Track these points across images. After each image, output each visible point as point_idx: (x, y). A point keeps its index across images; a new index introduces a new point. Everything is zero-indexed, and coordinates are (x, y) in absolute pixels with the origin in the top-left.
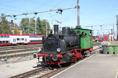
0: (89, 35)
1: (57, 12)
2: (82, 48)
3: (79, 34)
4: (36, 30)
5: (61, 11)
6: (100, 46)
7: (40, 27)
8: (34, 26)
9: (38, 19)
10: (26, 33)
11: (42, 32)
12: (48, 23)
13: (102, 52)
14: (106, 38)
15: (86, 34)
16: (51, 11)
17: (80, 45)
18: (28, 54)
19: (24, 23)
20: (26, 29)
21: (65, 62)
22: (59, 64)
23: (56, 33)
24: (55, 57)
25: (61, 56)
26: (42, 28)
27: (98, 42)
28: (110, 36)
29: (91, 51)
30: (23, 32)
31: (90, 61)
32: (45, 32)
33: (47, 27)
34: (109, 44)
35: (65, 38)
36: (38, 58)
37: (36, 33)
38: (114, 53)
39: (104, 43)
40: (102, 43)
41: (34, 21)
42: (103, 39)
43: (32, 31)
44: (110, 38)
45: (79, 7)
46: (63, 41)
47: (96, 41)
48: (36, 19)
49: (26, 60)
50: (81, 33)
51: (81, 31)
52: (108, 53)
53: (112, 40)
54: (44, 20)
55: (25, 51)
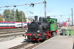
0: (55, 22)
1: (30, 6)
2: (51, 30)
3: (49, 22)
4: (15, 18)
5: (33, 5)
6: (60, 30)
7: (18, 16)
8: (14, 16)
9: (17, 10)
10: (8, 20)
11: (19, 19)
12: (24, 14)
13: (61, 34)
14: (64, 24)
15: (53, 22)
16: (26, 4)
17: (50, 28)
18: (9, 36)
19: (6, 13)
20: (7, 17)
21: (42, 39)
22: (38, 40)
23: (36, 21)
24: (37, 36)
25: (40, 35)
26: (19, 17)
27: (59, 27)
28: (67, 23)
29: (56, 33)
30: (5, 20)
31: (53, 41)
32: (22, 19)
33: (23, 16)
34: (66, 28)
35: (42, 24)
36: (25, 37)
37: (15, 20)
38: (70, 35)
39: (63, 28)
40: (62, 28)
41: (14, 12)
42: (62, 25)
43: (12, 19)
44: (67, 24)
45: (46, 2)
46: (41, 26)
47: (58, 26)
48: (15, 10)
49: (7, 40)
50: (50, 21)
51: (50, 20)
52: (66, 35)
53: (68, 26)
54: (21, 11)
55: (7, 33)
